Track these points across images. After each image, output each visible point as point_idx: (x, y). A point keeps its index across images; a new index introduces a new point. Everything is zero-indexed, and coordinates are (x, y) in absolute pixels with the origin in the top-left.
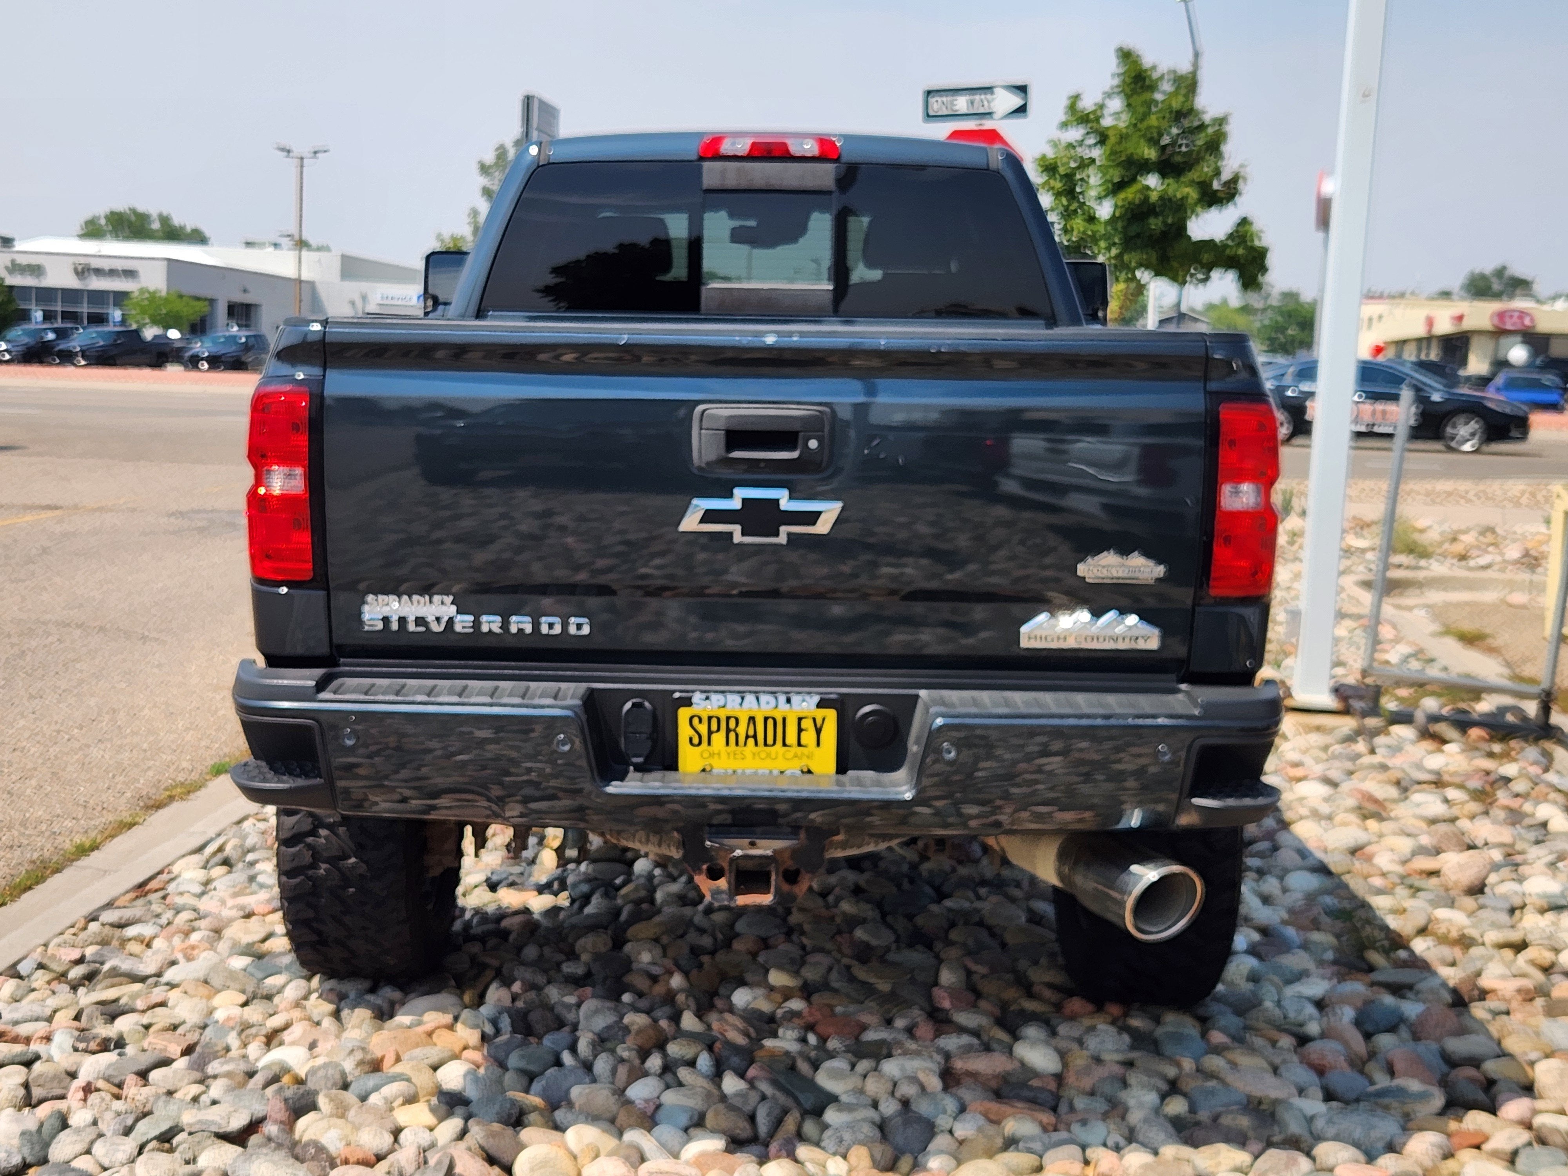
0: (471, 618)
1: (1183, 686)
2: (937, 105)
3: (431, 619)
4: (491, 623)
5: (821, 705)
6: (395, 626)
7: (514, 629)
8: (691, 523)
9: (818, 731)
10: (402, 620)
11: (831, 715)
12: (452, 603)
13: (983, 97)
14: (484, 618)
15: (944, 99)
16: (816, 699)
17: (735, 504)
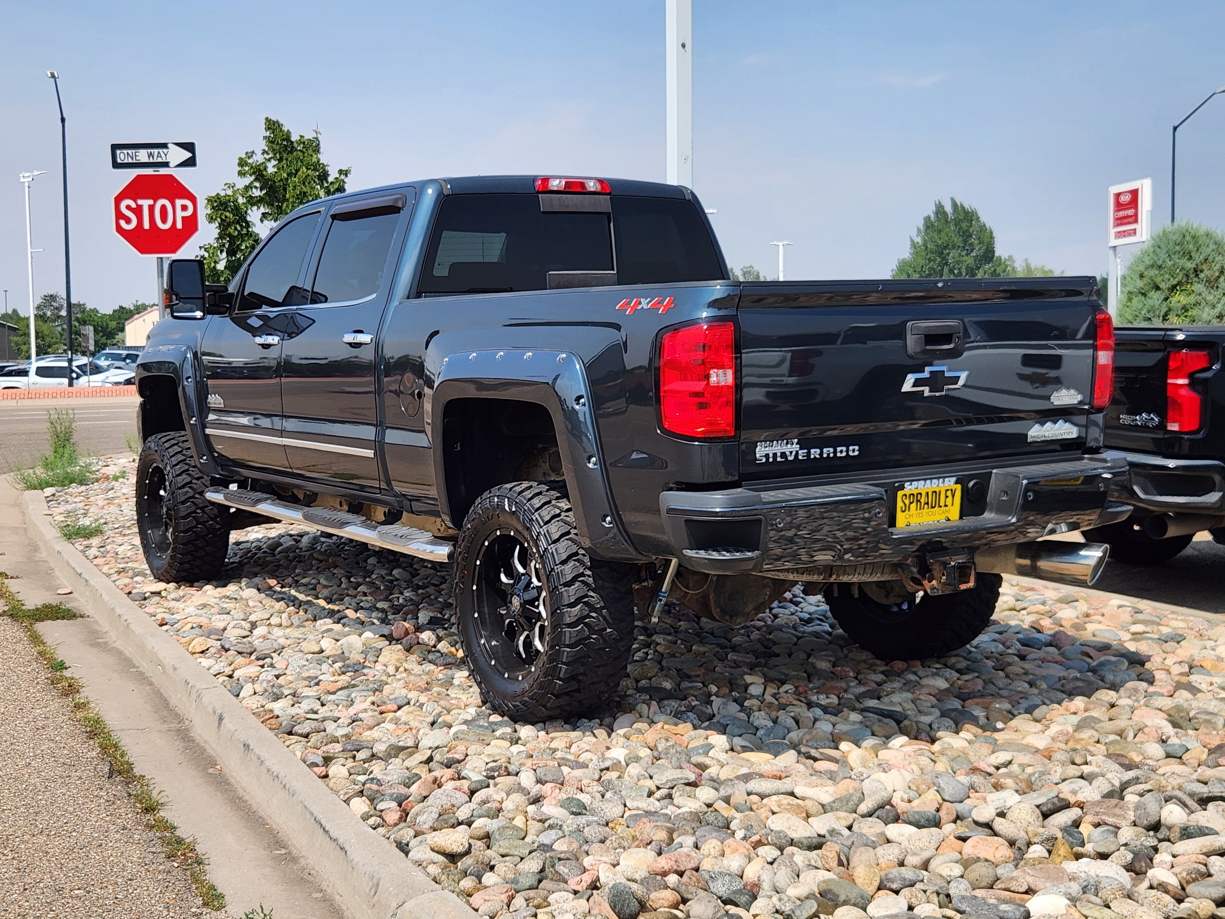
0: (806, 451)
1: (1086, 456)
2: (122, 156)
3: (788, 453)
4: (815, 453)
5: (956, 483)
6: (771, 460)
7: (825, 456)
8: (907, 387)
9: (953, 496)
10: (775, 455)
11: (959, 487)
12: (797, 444)
13: (160, 151)
14: (812, 451)
15: (130, 152)
16: (954, 479)
17: (926, 375)
